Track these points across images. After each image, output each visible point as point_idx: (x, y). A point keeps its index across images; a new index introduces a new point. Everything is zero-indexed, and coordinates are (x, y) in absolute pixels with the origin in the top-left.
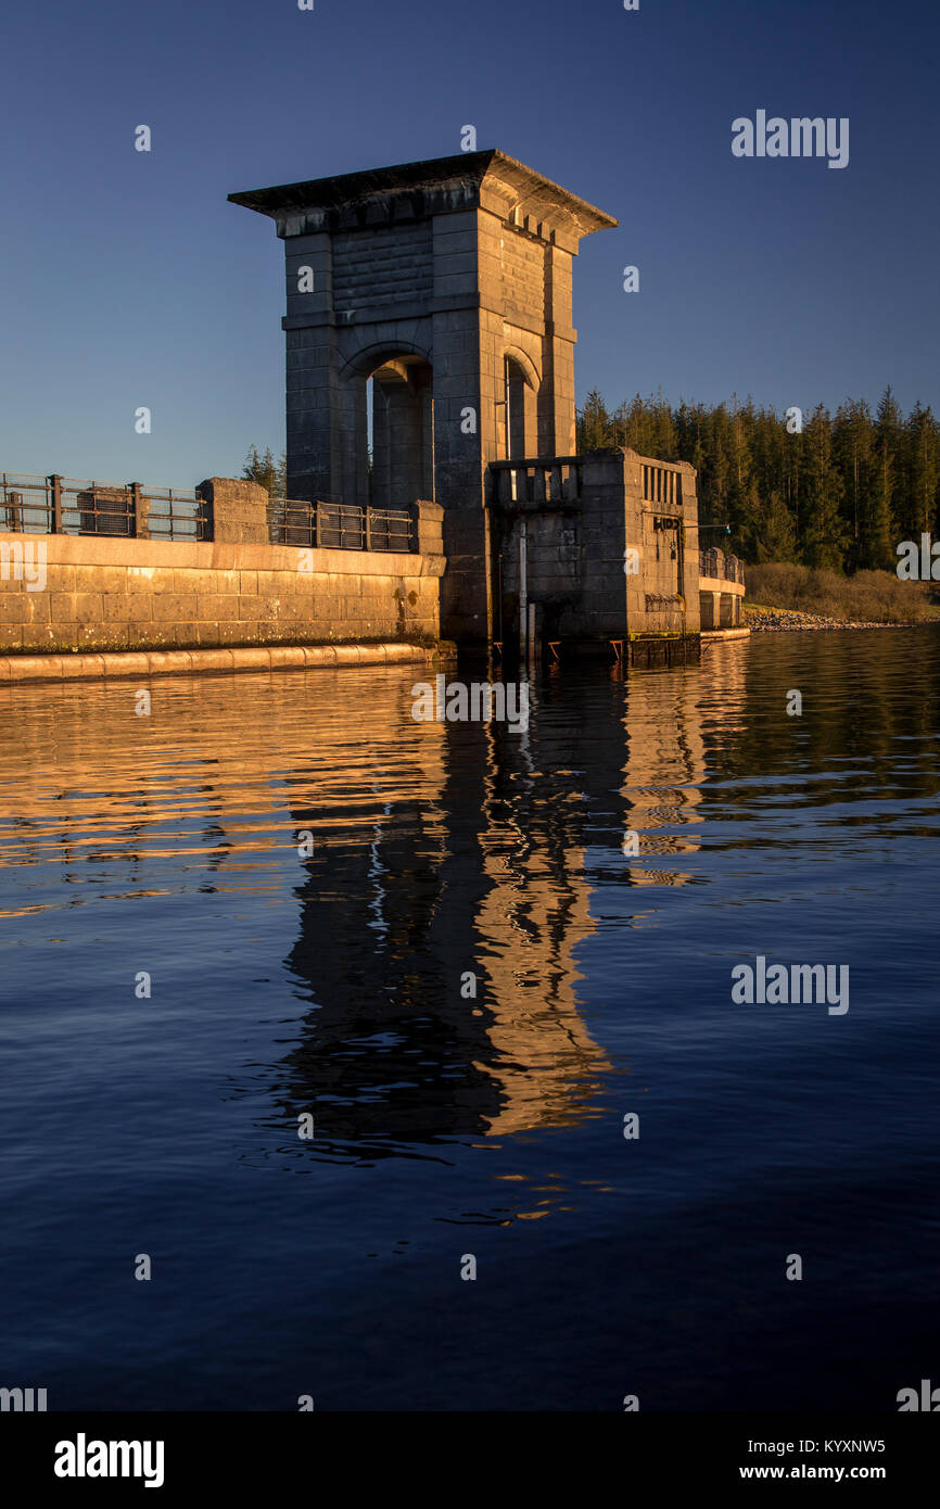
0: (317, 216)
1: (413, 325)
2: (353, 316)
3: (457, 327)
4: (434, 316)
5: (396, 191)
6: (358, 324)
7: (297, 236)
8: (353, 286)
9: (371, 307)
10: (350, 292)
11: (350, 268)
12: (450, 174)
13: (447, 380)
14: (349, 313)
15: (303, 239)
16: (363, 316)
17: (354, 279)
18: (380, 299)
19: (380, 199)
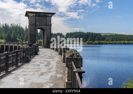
4: (47, 26)
14: (37, 24)
15: (32, 16)
17: (37, 21)
18: (40, 23)
19: (42, 14)
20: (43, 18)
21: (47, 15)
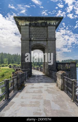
0: (28, 23)
1: (43, 42)
2: (33, 39)
3: (52, 42)
4: (48, 41)
5: (43, 21)
6: (33, 40)
7: (24, 26)
8: (33, 35)
9: (36, 38)
10: (32, 35)
11: (32, 32)
12: (51, 20)
13: (50, 50)
14: (32, 39)
15: (25, 26)
16: (35, 39)
17: (33, 34)
18: (37, 37)
19: (40, 22)
20: (42, 29)
21: (48, 22)
